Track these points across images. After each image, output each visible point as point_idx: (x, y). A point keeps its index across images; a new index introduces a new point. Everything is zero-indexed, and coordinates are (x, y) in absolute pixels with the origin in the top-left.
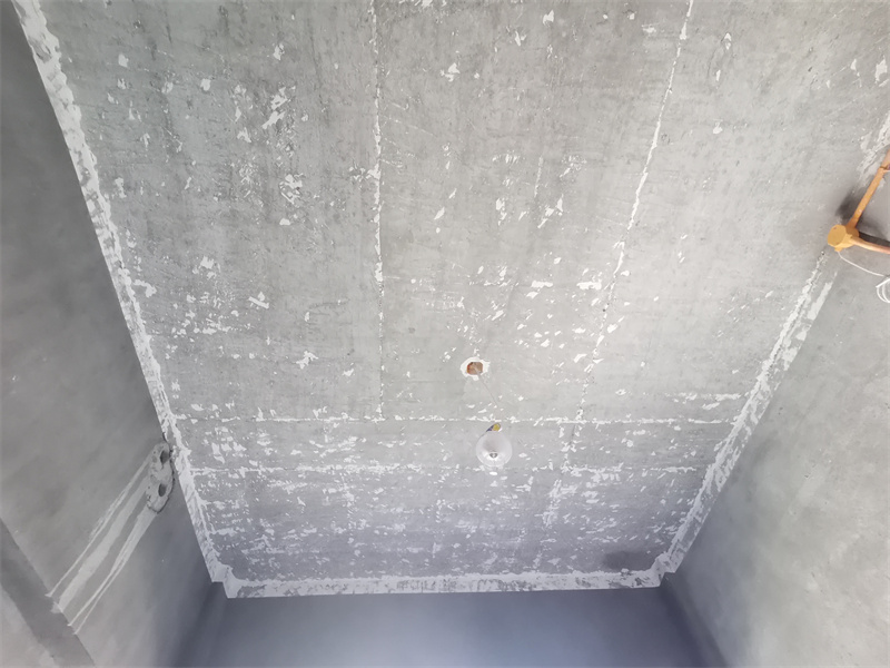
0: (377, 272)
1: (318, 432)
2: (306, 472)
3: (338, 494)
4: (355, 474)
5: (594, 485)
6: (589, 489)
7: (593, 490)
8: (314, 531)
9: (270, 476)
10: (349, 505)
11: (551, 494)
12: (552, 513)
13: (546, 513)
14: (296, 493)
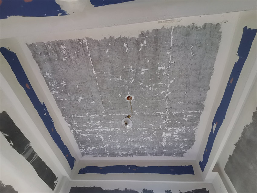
0: (93, 71)
1: (89, 120)
2: (88, 131)
3: (99, 137)
4: (102, 131)
5: (176, 133)
6: (175, 134)
7: (176, 135)
8: (95, 147)
9: (79, 133)
10: (102, 140)
11: (163, 136)
12: (164, 142)
13: (162, 142)
14: (87, 137)
